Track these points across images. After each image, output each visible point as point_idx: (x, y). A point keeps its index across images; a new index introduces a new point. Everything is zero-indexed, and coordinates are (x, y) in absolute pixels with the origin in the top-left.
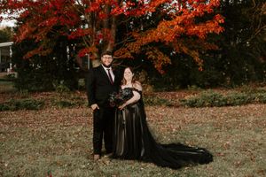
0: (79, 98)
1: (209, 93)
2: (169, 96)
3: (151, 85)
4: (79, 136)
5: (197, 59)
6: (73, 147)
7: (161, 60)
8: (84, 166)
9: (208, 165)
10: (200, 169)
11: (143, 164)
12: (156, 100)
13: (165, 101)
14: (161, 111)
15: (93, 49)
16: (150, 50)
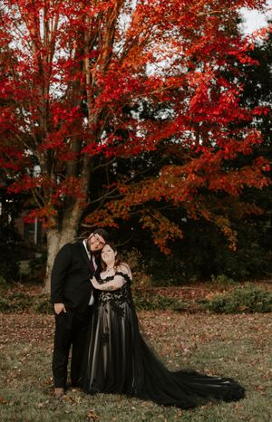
0: (22, 296)
1: (247, 288)
2: (178, 295)
3: (148, 273)
4: (28, 360)
5: (226, 230)
6: (19, 377)
7: (165, 231)
8: (41, 405)
9: (237, 404)
10: (225, 408)
11: (134, 402)
12: (156, 300)
13: (171, 302)
14: (164, 319)
15: (49, 210)
16: (147, 214)
